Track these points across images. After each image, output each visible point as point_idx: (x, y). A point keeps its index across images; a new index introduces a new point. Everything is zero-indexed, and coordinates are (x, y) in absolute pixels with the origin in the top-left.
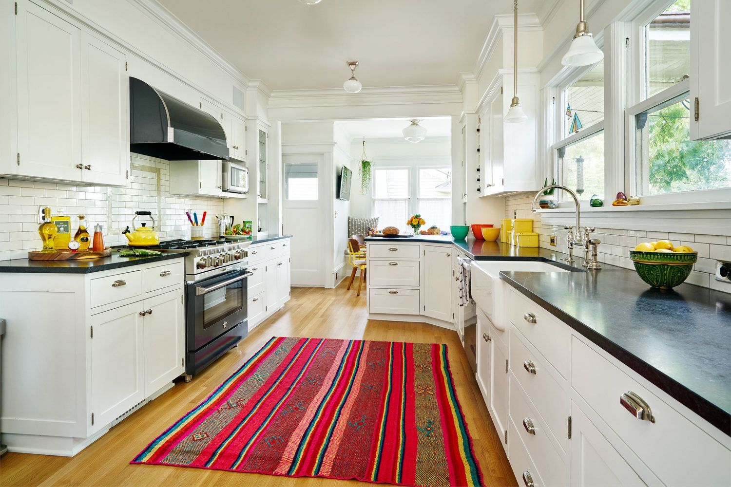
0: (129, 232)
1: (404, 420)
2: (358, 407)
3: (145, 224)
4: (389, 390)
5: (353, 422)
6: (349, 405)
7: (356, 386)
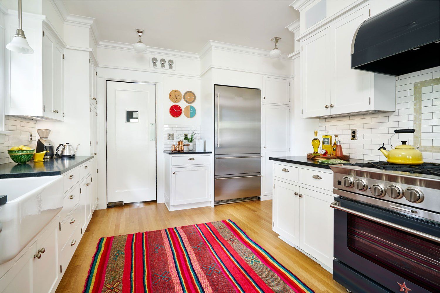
0: (385, 149)
1: (132, 256)
2: (164, 257)
3: (406, 142)
4: (146, 278)
5: (161, 248)
6: (170, 257)
7: (175, 275)
